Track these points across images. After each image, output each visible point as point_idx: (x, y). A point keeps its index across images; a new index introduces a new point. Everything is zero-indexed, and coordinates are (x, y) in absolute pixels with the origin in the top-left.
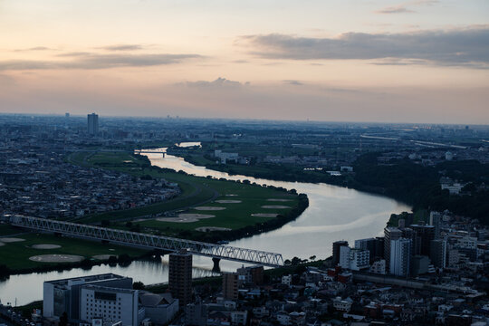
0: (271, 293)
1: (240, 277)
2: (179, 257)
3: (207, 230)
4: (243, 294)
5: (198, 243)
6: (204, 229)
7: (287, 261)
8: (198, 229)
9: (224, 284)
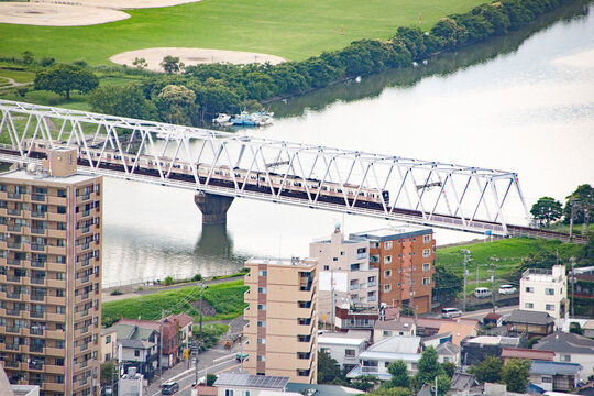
0: (470, 352)
1: (323, 281)
2: (39, 191)
3: (171, 64)
4: (339, 357)
5: (126, 122)
6: (154, 60)
7: (543, 208)
8: (125, 59)
9: (251, 313)
